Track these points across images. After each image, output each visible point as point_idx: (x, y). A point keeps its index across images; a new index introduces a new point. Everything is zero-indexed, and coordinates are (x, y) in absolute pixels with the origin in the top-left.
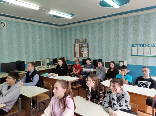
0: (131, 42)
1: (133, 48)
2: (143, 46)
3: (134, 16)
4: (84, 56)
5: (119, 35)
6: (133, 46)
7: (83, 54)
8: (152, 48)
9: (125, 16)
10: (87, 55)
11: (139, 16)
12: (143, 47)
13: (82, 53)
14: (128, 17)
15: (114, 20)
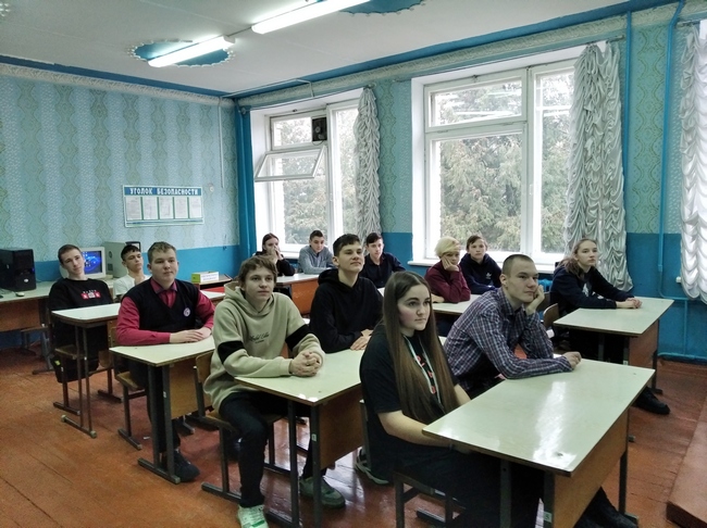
0: (119, 180)
1: (129, 199)
2: (155, 192)
3: (123, 95)
5: (77, 149)
6: (128, 191)
8: (176, 198)
9: (99, 84)
11: (137, 97)
12: (155, 197)
14: (105, 92)
15: (55, 86)
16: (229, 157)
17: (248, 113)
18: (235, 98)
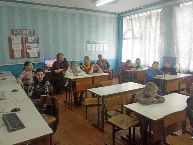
0: (86, 39)
1: (88, 44)
3: (88, 15)
4: (31, 56)
7: (30, 53)
8: (100, 45)
10: (37, 53)
11: (92, 15)
12: (95, 44)
13: (28, 51)
14: (83, 14)
15: (71, 13)
16: (116, 32)
17: (123, 19)
18: (119, 14)
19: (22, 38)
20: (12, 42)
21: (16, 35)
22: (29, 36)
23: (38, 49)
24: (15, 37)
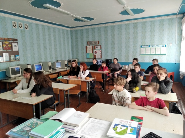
0: (140, 44)
1: (141, 48)
4: (97, 57)
8: (156, 48)
9: (135, 21)
11: (146, 22)
13: (95, 54)
14: (137, 23)
15: (126, 24)
19: (92, 46)
20: (87, 49)
21: (89, 45)
22: (96, 45)
23: (101, 53)
24: (89, 46)
